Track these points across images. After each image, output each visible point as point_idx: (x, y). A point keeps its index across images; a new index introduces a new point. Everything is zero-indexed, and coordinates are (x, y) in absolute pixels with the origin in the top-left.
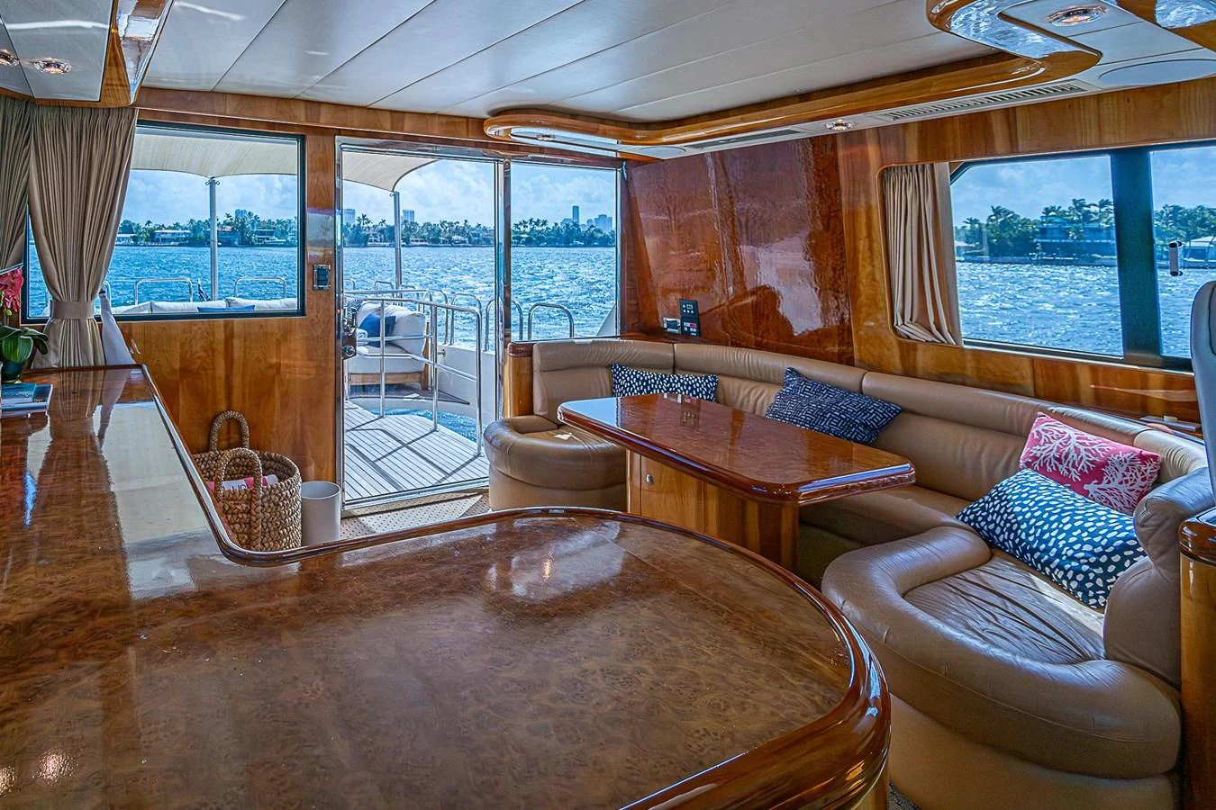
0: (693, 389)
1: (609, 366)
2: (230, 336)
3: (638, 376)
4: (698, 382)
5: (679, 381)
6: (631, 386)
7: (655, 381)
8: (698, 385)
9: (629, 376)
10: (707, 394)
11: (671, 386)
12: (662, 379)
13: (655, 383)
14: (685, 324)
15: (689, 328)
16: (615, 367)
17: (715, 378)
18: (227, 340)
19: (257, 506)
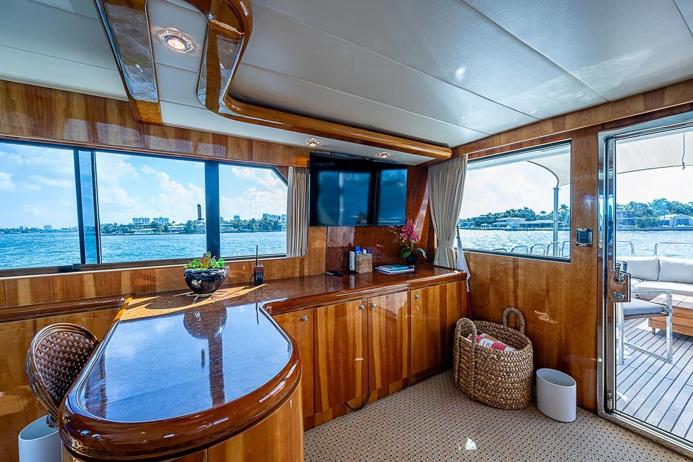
2: (516, 267)
18: (514, 269)
19: (472, 352)
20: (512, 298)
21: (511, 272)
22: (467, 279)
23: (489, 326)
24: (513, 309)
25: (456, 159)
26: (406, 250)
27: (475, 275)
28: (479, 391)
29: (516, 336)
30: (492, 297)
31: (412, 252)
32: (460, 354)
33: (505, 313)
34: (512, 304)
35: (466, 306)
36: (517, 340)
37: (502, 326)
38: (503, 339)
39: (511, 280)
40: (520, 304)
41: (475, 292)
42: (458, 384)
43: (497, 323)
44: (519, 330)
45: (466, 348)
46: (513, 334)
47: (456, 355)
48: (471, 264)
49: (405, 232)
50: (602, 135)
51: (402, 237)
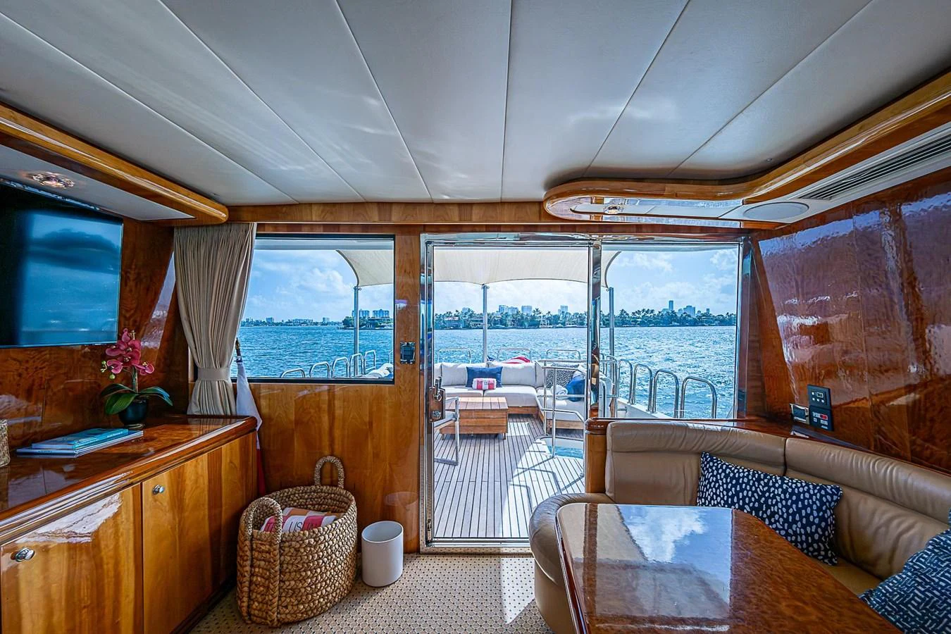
0: (798, 499)
1: (700, 454)
2: (332, 399)
3: (728, 471)
4: (808, 491)
5: (781, 486)
6: (717, 481)
7: (749, 480)
8: (807, 495)
9: (717, 469)
10: (819, 509)
11: (768, 491)
12: (759, 480)
13: (748, 483)
14: (814, 414)
15: (818, 419)
16: (705, 456)
17: (838, 490)
18: (329, 401)
19: (275, 550)
20: (326, 442)
21: (325, 407)
22: (258, 428)
23: (295, 494)
24: (329, 458)
25: (235, 227)
26: (118, 396)
27: (270, 419)
28: (286, 607)
29: (333, 495)
30: (298, 446)
31: (136, 398)
32: (252, 561)
33: (318, 466)
34: (327, 452)
35: (255, 475)
36: (334, 500)
37: (313, 487)
38: (315, 505)
39: (325, 418)
40: (337, 447)
41: (269, 446)
42: (249, 614)
43: (306, 486)
44: (337, 486)
45: (263, 548)
46: (329, 494)
47: (243, 567)
48: (263, 403)
49: (115, 358)
50: (424, 237)
51: (109, 369)
